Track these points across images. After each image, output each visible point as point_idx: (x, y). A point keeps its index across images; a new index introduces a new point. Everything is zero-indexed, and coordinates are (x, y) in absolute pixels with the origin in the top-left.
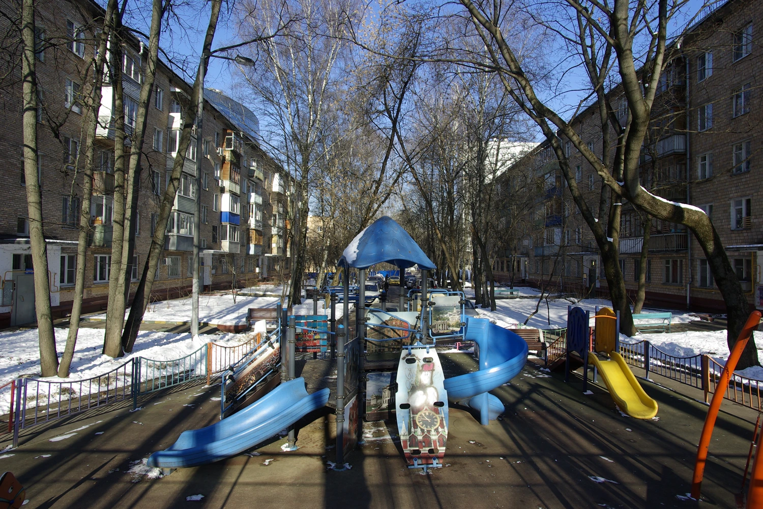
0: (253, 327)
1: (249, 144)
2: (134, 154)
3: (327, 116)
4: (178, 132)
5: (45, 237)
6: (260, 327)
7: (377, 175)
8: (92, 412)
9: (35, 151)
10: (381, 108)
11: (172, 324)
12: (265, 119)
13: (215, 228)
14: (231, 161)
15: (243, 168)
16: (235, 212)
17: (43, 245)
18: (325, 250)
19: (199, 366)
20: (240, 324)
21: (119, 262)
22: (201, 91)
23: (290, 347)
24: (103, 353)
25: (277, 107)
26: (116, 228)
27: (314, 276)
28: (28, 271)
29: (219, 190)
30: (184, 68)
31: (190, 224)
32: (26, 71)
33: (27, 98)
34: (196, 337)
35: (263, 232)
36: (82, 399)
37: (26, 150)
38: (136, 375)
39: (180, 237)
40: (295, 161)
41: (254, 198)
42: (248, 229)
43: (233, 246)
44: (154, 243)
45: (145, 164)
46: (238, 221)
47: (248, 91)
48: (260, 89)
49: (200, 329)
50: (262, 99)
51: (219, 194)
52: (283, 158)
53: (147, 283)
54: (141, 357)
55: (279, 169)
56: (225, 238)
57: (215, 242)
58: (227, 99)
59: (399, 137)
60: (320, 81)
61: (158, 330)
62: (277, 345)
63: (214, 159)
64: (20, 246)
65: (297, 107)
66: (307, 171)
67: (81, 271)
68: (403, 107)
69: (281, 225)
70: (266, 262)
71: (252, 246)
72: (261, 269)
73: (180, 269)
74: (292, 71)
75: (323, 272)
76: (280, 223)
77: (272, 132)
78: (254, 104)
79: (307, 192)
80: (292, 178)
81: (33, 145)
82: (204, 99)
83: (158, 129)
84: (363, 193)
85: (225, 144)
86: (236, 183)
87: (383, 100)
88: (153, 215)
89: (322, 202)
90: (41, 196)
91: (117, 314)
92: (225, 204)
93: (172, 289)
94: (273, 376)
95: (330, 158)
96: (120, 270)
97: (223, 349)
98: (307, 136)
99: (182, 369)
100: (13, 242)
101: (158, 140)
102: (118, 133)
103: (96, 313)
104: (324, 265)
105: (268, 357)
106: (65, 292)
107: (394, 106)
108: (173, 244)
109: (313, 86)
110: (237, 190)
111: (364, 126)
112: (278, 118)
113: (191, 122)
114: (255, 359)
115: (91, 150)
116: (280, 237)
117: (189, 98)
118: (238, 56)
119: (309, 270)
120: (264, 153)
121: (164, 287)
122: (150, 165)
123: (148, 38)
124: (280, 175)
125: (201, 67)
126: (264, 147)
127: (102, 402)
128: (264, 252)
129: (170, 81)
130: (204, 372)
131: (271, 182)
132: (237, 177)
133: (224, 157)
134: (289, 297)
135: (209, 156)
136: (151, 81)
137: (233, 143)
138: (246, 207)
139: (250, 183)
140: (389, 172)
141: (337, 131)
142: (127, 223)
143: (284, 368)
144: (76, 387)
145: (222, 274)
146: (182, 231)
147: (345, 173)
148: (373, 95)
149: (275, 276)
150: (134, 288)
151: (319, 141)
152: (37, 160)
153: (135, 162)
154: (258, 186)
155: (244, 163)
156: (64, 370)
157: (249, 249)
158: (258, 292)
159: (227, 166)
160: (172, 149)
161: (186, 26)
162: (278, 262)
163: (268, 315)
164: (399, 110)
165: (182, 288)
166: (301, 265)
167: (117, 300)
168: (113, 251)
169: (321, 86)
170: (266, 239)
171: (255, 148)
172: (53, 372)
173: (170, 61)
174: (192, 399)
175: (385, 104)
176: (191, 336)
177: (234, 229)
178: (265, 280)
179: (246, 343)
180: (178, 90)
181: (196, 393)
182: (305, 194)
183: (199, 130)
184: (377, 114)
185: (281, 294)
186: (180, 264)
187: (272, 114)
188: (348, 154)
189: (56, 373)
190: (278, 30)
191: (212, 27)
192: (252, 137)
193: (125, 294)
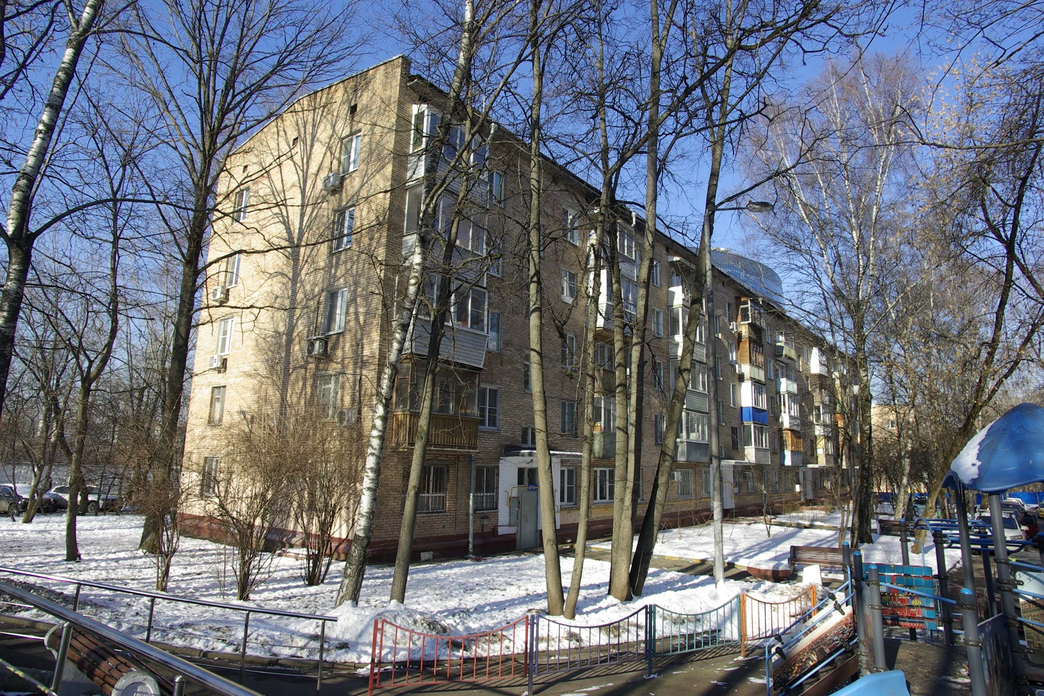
0: (800, 574)
1: (774, 313)
2: (636, 344)
3: (884, 256)
4: (680, 310)
5: (550, 448)
6: (812, 575)
7: (987, 333)
8: (601, 669)
9: (540, 354)
10: (980, 227)
11: (686, 561)
12: (793, 276)
13: (734, 430)
14: (750, 338)
15: (766, 346)
16: (760, 407)
17: (548, 459)
18: (904, 457)
19: (728, 625)
20: (781, 568)
21: (625, 479)
22: (708, 255)
23: (873, 616)
24: (609, 593)
25: (808, 257)
26: (620, 436)
27: (890, 498)
28: (531, 487)
29: (736, 379)
30: (684, 232)
31: (703, 426)
32: (532, 272)
33: (533, 298)
34: (721, 582)
35: (803, 432)
36: (591, 649)
37: (533, 354)
38: (650, 629)
39: (690, 444)
40: (843, 329)
41: (786, 385)
42: (780, 430)
43: (761, 454)
44: (663, 453)
45: (648, 355)
46: (766, 418)
47: (764, 242)
48: (781, 237)
49: (726, 570)
50: (785, 249)
51: (737, 383)
52: (824, 325)
53: (656, 505)
54: (655, 606)
55: (819, 342)
56: (748, 443)
57: (734, 449)
58: (738, 258)
59: (1023, 269)
60: (868, 209)
61: (669, 569)
62: (848, 610)
63: (727, 338)
64: (524, 458)
65: (837, 252)
66: (863, 339)
67: (586, 489)
68: (1023, 217)
69: (828, 422)
70: (809, 476)
71: (788, 454)
72: (804, 486)
73: (692, 486)
74: (823, 204)
75: (906, 492)
76: (826, 418)
77: (803, 293)
78: (775, 258)
79: (866, 370)
80: (840, 353)
81: (538, 348)
82: (713, 266)
83: (657, 309)
84: (965, 365)
85: (740, 317)
86: (758, 367)
87: (981, 215)
88: (656, 417)
89: (892, 383)
90: (545, 404)
91: (624, 544)
92: (746, 396)
93: (683, 514)
94: (845, 659)
95: (897, 316)
96: (625, 488)
97: (762, 606)
98: (857, 290)
99: (706, 628)
100: (518, 455)
101: (658, 324)
102: (617, 322)
103: (597, 541)
104: (905, 481)
105: (835, 627)
106: (565, 512)
107: (1004, 220)
108: (683, 452)
109: (857, 217)
110: (761, 376)
111: (952, 260)
112: (811, 271)
113: (699, 296)
114: (814, 628)
115: (592, 346)
116: (827, 438)
117: (693, 267)
118: (750, 202)
119: (879, 489)
120: (796, 323)
121: (674, 510)
122: (653, 356)
123: (643, 207)
124: (820, 350)
125: (706, 227)
126: (794, 314)
127: (612, 658)
128: (805, 463)
129: (667, 250)
130: (736, 636)
131: (808, 360)
132: (761, 359)
133: (740, 335)
134: (852, 530)
135: (720, 335)
136: (651, 255)
137: (750, 313)
138: (775, 398)
139: (778, 364)
140: (1010, 325)
141: (904, 274)
142: (632, 430)
143: (863, 649)
144: (584, 634)
145: (749, 494)
146: (693, 436)
147: (927, 337)
148: (963, 211)
149: (826, 497)
150: (641, 512)
151: (877, 293)
152: (542, 365)
153: (638, 354)
154: (790, 369)
155: (767, 338)
156: (570, 610)
157: (783, 457)
158: (801, 522)
159: (745, 346)
160: (674, 331)
161: (682, 181)
162: (828, 476)
163: (822, 557)
164: (1015, 224)
165: (697, 512)
166: (867, 481)
167: (623, 526)
168: (617, 464)
169: (870, 215)
170: (808, 443)
171: (780, 318)
172: (559, 611)
173: (668, 227)
174: (721, 675)
175: (987, 220)
176: (713, 580)
177: (760, 431)
178: (810, 503)
179: (795, 600)
180: (676, 259)
181: (726, 666)
182: (863, 374)
183: (710, 305)
184: (972, 239)
185: (839, 526)
186: (692, 478)
187: (802, 268)
188: (928, 306)
189: (562, 613)
190: (801, 157)
191: (714, 175)
192: (775, 302)
193: (632, 519)
